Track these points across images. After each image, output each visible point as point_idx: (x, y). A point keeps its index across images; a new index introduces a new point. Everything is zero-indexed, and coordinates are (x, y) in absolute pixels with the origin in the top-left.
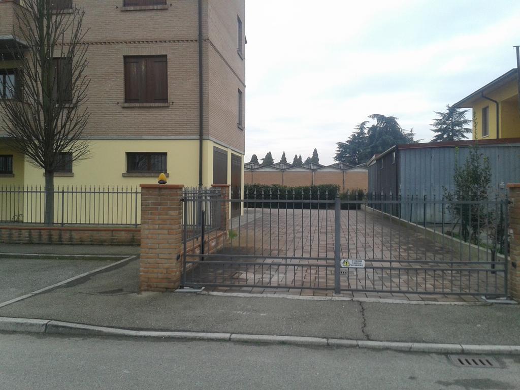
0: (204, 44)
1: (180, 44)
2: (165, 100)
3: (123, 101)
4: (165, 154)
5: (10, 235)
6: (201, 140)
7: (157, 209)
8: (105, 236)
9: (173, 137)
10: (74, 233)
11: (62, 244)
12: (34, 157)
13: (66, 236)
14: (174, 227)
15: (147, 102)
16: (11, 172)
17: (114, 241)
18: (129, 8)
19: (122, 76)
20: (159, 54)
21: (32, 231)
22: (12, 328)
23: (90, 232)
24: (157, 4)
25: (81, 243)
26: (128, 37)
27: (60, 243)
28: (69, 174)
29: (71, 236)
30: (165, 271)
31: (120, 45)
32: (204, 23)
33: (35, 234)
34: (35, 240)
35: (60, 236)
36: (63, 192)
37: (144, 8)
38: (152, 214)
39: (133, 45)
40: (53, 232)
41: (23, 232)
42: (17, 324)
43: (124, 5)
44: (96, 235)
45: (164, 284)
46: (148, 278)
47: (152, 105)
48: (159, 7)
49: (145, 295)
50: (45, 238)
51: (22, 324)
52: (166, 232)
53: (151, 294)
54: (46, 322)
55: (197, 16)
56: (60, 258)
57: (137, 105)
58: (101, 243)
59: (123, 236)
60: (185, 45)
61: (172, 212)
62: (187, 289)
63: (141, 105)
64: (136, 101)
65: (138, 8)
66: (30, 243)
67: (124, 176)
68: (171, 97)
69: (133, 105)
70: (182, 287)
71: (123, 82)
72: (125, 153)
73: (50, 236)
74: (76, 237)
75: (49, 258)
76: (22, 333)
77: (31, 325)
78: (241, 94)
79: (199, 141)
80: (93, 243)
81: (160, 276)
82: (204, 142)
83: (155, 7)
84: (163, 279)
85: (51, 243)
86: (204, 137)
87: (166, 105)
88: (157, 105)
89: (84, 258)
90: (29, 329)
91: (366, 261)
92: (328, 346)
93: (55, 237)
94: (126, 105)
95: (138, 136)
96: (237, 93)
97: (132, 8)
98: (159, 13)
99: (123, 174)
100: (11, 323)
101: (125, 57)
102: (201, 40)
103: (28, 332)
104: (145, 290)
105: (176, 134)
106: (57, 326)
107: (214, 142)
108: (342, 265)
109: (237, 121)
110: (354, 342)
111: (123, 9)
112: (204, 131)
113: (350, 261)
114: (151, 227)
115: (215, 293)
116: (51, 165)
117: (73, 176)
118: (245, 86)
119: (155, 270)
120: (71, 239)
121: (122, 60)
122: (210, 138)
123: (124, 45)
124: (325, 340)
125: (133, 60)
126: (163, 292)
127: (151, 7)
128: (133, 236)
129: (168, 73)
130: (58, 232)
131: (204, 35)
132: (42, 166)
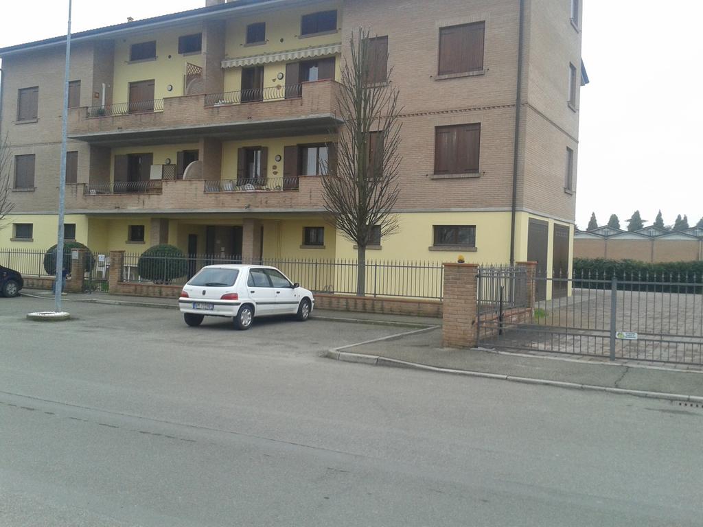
0: (522, 109)
1: (496, 111)
2: (476, 170)
3: (432, 173)
4: (474, 227)
5: (330, 303)
6: (514, 212)
7: (456, 283)
8: (412, 307)
9: (482, 209)
10: (385, 304)
11: (374, 313)
12: (349, 232)
13: (378, 306)
14: (469, 297)
15: (457, 173)
16: (322, 244)
17: (421, 312)
18: (443, 77)
19: (433, 148)
20: (472, 122)
21: (349, 300)
22: (354, 360)
23: (399, 303)
24: (473, 70)
25: (392, 313)
26: (442, 107)
27: (373, 312)
28: (377, 247)
29: (382, 305)
30: (462, 333)
31: (432, 116)
32: (523, 86)
33: (351, 303)
34: (352, 308)
35: (373, 305)
36: (376, 266)
37: (458, 75)
38: (452, 287)
39: (445, 115)
40: (367, 302)
41: (341, 300)
42: (358, 357)
43: (439, 74)
44: (405, 306)
45: (461, 343)
46: (449, 338)
47: (462, 176)
48: (475, 73)
49: (446, 349)
50: (360, 306)
51: (361, 358)
52: (463, 301)
53: (451, 349)
54: (377, 357)
55: (515, 79)
56: (375, 324)
57: (446, 176)
58: (409, 314)
59: (429, 308)
60: (502, 110)
61: (468, 286)
62: (479, 348)
63: (450, 176)
64: (446, 172)
65: (453, 76)
66: (348, 310)
67: (430, 249)
68: (482, 167)
69: (442, 176)
70: (476, 347)
71: (433, 153)
72: (432, 227)
73: (364, 305)
74: (387, 307)
75: (366, 323)
76: (362, 363)
77: (368, 358)
78: (571, 153)
79: (511, 213)
80: (402, 313)
81: (458, 336)
82: (517, 214)
83: (471, 74)
84: (460, 339)
85: (364, 311)
86: (517, 208)
87: (477, 175)
88: (467, 175)
89: (395, 325)
90: (366, 361)
91: (638, 334)
92: (582, 389)
93: (369, 307)
94: (436, 177)
95: (445, 209)
96: (566, 153)
97: (447, 76)
98: (476, 79)
99: (429, 247)
100: (354, 357)
101: (437, 128)
102: (519, 104)
103: (365, 362)
104: (447, 347)
105: (486, 205)
106: (385, 360)
107: (530, 213)
108: (617, 337)
109: (564, 184)
110: (603, 388)
111: (438, 78)
112: (517, 202)
113: (624, 333)
114: (451, 297)
115: (503, 353)
116: (363, 239)
117: (381, 249)
118: (578, 142)
119: (455, 332)
120: (382, 308)
121: (434, 131)
122: (524, 209)
123: (437, 116)
124: (580, 385)
125: (444, 130)
126: (460, 349)
127: (467, 74)
128: (439, 309)
129: (481, 142)
130: (371, 301)
131: (522, 99)
132: (356, 240)
